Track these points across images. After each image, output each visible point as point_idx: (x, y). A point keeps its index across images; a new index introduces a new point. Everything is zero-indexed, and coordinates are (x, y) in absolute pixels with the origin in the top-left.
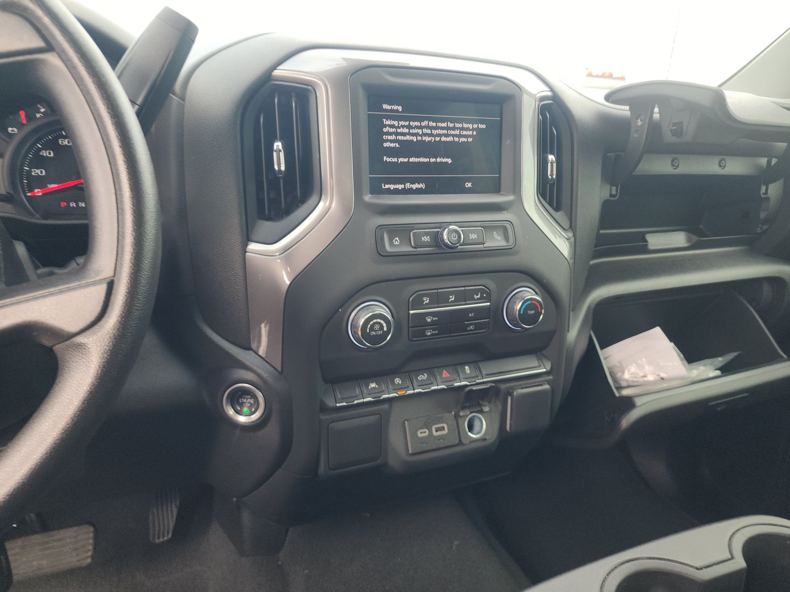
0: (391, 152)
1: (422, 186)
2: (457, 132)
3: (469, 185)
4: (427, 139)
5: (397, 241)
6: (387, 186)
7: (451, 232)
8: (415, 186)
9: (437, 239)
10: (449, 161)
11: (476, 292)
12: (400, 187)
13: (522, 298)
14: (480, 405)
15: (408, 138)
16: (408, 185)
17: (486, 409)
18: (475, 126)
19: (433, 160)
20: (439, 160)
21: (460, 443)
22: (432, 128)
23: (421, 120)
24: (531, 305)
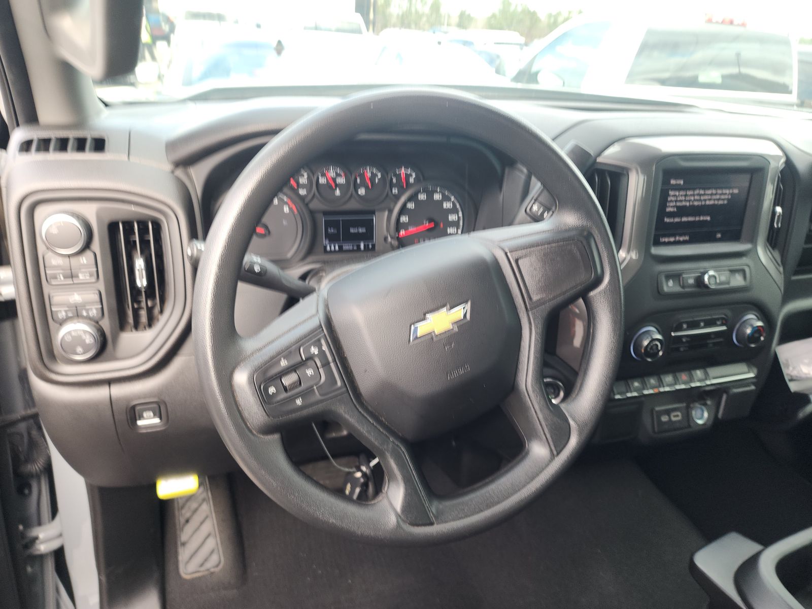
0: (671, 215)
1: (687, 238)
2: (718, 197)
3: (719, 236)
4: (696, 203)
5: (671, 283)
6: (663, 240)
7: (710, 277)
8: (681, 239)
9: (699, 281)
10: (709, 218)
11: (718, 319)
12: (672, 239)
13: (752, 325)
14: (705, 400)
15: (684, 203)
16: (677, 238)
17: (709, 402)
18: (731, 191)
19: (697, 219)
20: (702, 218)
21: (689, 426)
22: (700, 195)
23: (694, 189)
24: (757, 331)
